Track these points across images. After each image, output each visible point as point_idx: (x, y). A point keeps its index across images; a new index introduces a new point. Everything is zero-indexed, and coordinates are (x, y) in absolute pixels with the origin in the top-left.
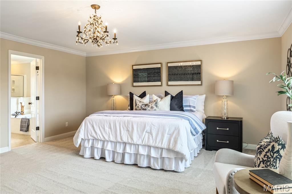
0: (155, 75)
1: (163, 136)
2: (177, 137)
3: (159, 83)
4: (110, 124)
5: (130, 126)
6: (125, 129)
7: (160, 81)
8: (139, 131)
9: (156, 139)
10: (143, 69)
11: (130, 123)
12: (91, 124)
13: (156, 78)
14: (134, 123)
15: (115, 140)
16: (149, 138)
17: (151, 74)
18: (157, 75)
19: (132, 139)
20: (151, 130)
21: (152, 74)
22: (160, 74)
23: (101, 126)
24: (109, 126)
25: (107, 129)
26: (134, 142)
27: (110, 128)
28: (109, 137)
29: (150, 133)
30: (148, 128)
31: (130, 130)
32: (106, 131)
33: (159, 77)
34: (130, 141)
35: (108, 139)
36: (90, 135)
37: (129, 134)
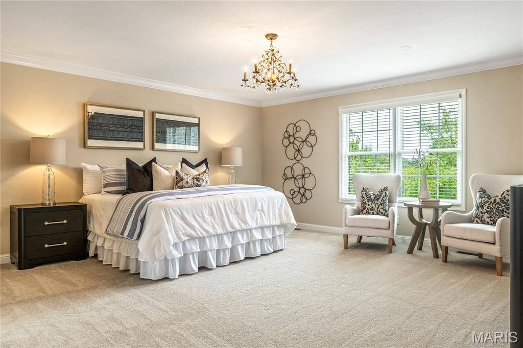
0: (133, 130)
1: (274, 210)
2: (286, 209)
3: (139, 145)
4: (211, 209)
5: (239, 206)
6: (233, 211)
7: (143, 142)
8: (250, 210)
9: (269, 216)
10: (109, 115)
11: (239, 201)
12: (179, 214)
13: (135, 135)
14: (243, 201)
15: (223, 230)
16: (261, 217)
17: (126, 127)
18: (136, 130)
19: (245, 223)
20: (262, 207)
21: (128, 128)
22: (143, 129)
23: (198, 215)
24: (209, 212)
25: (208, 217)
26: (249, 226)
27: (212, 215)
28: (214, 228)
29: (262, 210)
30: (259, 206)
31: (240, 211)
32: (207, 221)
33: (140, 134)
34: (244, 227)
35: (214, 232)
36: (183, 234)
37: (238, 217)
